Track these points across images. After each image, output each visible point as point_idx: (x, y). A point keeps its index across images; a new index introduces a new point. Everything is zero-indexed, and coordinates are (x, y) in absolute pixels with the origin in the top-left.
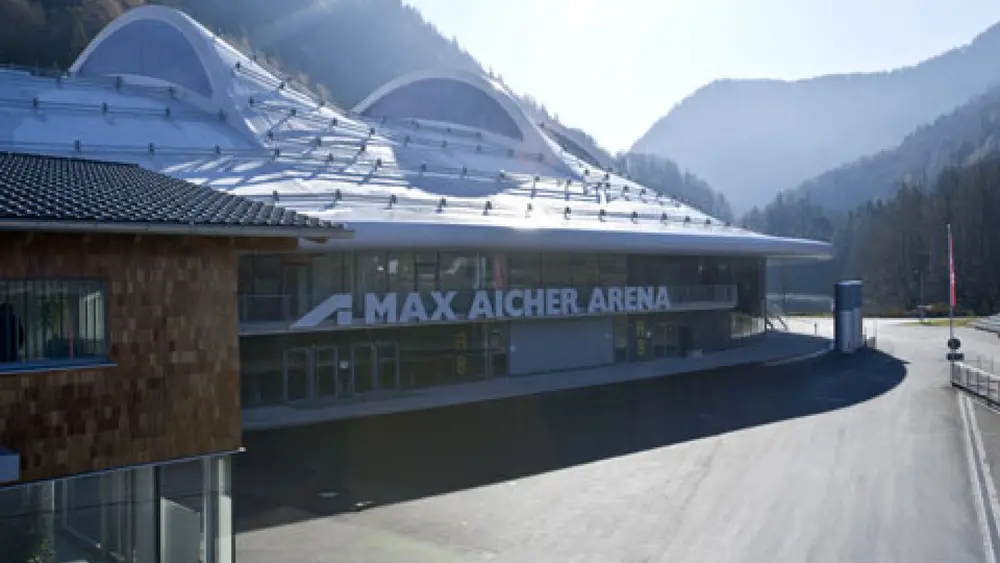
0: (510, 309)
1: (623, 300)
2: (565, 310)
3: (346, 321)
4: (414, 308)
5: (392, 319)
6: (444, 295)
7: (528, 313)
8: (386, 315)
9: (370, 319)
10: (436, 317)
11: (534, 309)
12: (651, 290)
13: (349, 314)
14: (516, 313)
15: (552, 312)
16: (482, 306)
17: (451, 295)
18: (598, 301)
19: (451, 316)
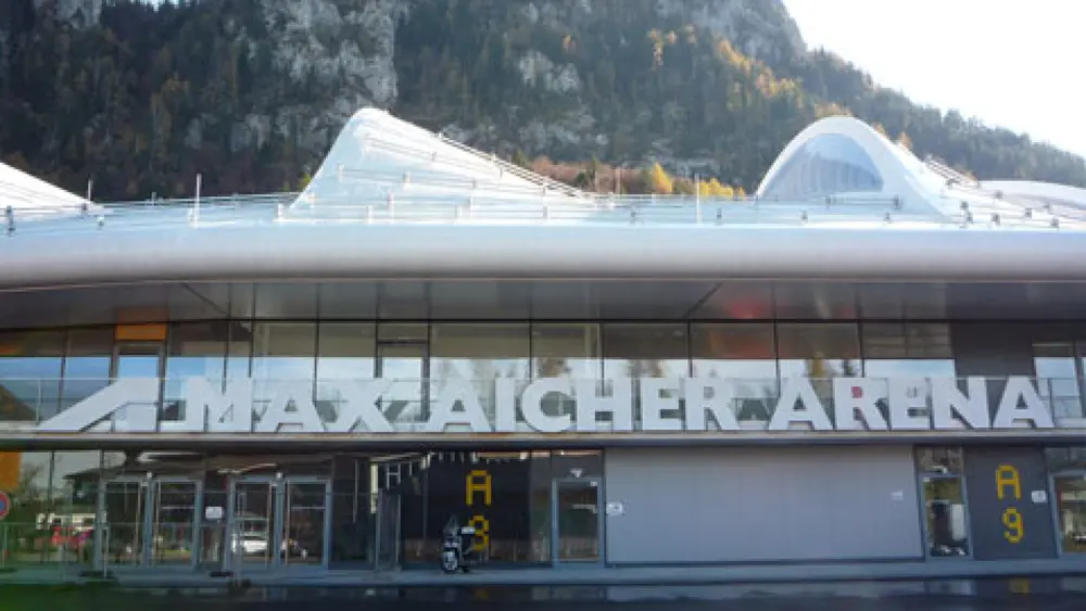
13: (154, 412)
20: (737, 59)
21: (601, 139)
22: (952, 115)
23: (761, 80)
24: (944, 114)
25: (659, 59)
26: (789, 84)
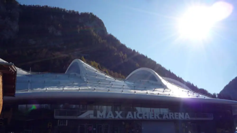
0: (138, 117)
1: (174, 116)
2: (155, 118)
3: (92, 117)
4: (110, 115)
5: (104, 117)
6: (119, 112)
7: (144, 118)
8: (103, 116)
9: (98, 117)
10: (117, 117)
11: (146, 117)
12: (183, 114)
13: (93, 115)
14: (140, 118)
15: (151, 118)
16: (130, 115)
17: (121, 112)
18: (166, 116)
19: (121, 117)
20: (95, 34)
21: (65, 47)
22: (134, 51)
23: (99, 39)
24: (133, 50)
25: (79, 32)
26: (105, 41)
